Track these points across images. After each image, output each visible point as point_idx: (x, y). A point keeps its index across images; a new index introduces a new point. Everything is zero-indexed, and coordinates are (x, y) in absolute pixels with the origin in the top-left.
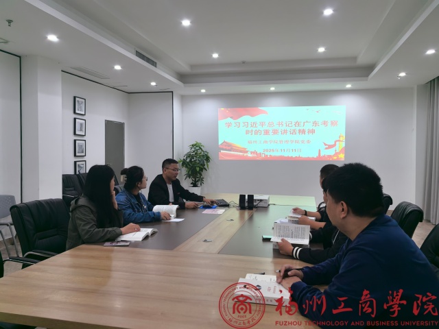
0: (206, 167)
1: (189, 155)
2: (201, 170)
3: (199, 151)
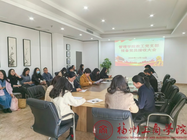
0: (110, 67)
1: (104, 63)
2: (108, 68)
3: (108, 61)
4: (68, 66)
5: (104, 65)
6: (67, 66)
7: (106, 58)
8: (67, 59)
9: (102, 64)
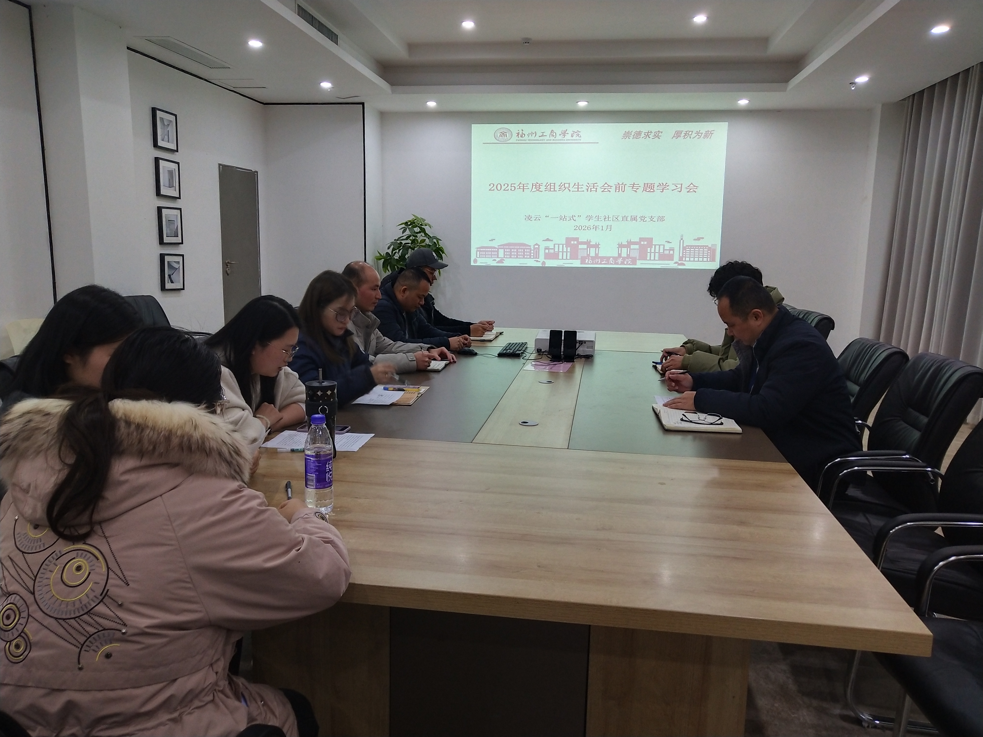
1: (398, 245)
3: (420, 237)
4: (167, 259)
5: (402, 257)
6: (162, 257)
7: (411, 218)
8: (159, 209)
9: (383, 253)
